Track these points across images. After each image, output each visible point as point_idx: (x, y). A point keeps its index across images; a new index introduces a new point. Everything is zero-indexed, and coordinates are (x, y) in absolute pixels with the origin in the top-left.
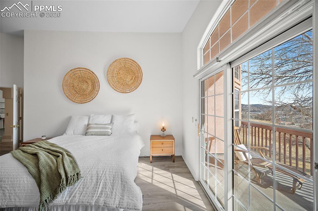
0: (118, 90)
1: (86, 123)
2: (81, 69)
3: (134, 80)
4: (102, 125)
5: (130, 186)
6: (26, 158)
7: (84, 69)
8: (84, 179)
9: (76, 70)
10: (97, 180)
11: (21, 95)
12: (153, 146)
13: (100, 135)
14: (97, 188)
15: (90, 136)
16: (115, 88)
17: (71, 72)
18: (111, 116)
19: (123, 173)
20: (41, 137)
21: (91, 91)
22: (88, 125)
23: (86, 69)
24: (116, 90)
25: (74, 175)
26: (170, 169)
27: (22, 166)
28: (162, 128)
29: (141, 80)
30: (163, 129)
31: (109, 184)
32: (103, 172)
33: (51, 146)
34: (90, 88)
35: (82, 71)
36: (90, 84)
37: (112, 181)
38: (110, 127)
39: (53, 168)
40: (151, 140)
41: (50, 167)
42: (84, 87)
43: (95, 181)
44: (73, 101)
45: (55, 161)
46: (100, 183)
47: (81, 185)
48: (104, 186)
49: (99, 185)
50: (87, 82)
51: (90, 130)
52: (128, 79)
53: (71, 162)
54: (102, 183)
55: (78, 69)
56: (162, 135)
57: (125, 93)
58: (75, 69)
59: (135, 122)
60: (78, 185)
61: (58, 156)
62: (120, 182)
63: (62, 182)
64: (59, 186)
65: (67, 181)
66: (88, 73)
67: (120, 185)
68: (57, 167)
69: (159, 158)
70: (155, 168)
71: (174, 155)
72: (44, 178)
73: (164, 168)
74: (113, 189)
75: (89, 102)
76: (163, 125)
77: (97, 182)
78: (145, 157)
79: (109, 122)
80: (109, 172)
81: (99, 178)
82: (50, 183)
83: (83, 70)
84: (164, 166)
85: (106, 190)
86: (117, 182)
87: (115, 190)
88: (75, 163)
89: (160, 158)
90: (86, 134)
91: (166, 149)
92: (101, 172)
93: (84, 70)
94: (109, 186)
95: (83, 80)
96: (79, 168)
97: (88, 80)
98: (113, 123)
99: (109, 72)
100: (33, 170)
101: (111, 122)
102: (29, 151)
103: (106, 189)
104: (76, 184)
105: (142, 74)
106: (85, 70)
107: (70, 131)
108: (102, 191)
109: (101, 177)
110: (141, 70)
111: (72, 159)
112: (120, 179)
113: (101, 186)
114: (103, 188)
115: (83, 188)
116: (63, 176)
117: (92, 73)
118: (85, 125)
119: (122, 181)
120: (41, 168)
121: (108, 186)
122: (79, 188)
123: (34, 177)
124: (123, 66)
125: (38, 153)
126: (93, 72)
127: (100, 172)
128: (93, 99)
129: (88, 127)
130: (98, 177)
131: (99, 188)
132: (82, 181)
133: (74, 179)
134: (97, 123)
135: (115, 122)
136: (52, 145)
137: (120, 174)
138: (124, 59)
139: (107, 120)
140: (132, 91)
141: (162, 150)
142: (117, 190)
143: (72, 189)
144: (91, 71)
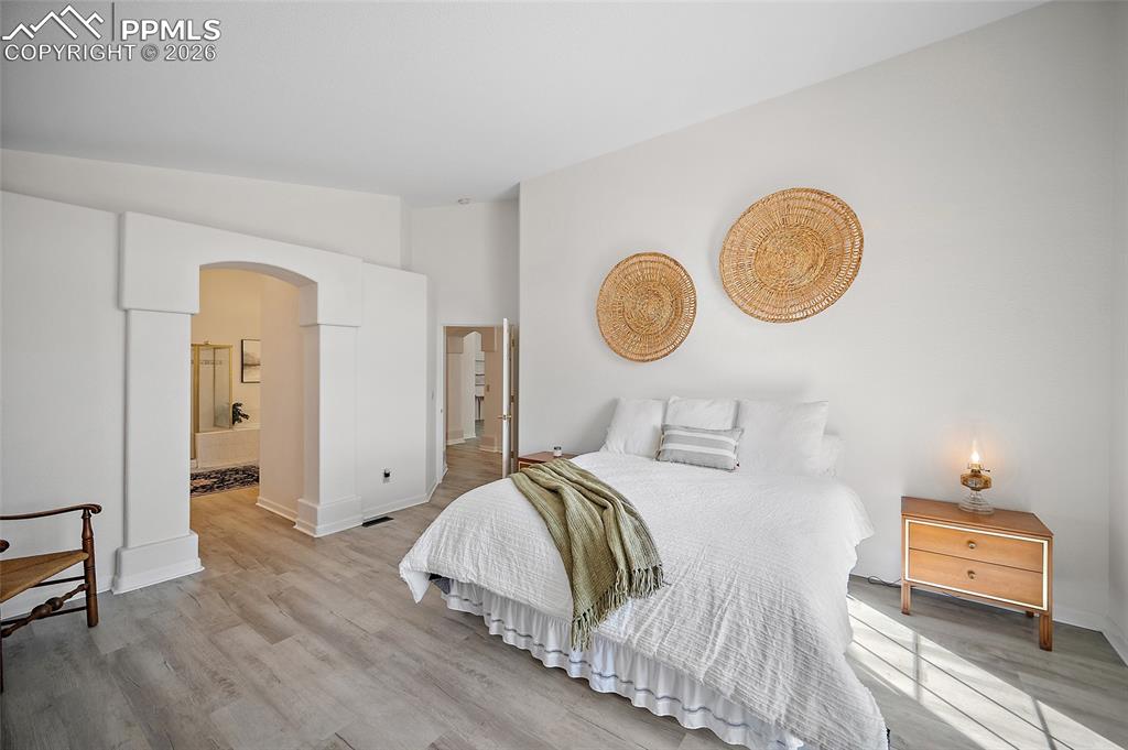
0: (760, 314)
1: (658, 422)
2: (642, 259)
3: (822, 269)
4: (706, 431)
5: (833, 670)
6: (540, 495)
7: (650, 254)
8: (674, 593)
9: (631, 262)
10: (712, 607)
11: (514, 343)
12: (919, 545)
13: (700, 466)
14: (713, 633)
15: (669, 464)
16: (749, 307)
17: (617, 271)
18: (734, 404)
19: (802, 615)
20: (552, 450)
21: (670, 323)
22: (664, 428)
23: (655, 254)
24: (752, 315)
25: (647, 571)
26: (1019, 673)
27: (535, 512)
28: (969, 472)
29: (857, 266)
30: (976, 479)
31: (751, 633)
32: (729, 586)
33: (581, 475)
34: (667, 313)
35: (646, 261)
36: (667, 299)
37: (759, 628)
38: (733, 442)
39: (597, 536)
40: (905, 515)
41: (591, 532)
42: (651, 311)
43: (703, 606)
44: (621, 355)
45: (599, 518)
46: (721, 619)
47: (664, 607)
48: (734, 634)
49: (719, 626)
50: (658, 295)
51: (669, 446)
52: (800, 267)
53: (637, 530)
54: (725, 624)
55: (635, 260)
56: (967, 505)
57: (787, 321)
58: (627, 260)
59: (830, 432)
60: (658, 601)
61: (604, 508)
62: (789, 641)
63: (618, 579)
64: (612, 588)
65: (630, 583)
66: (661, 266)
67: (789, 650)
68: (605, 535)
69: (951, 607)
70: (925, 642)
71: (1046, 616)
72: (578, 555)
73: (978, 655)
74: (765, 656)
75: (665, 356)
76: (975, 459)
77: (711, 614)
78: (870, 581)
79: (728, 426)
80: (750, 592)
81: (717, 602)
82: (591, 574)
83: (648, 258)
84: (980, 647)
85: (741, 651)
86: (780, 637)
87: (770, 662)
88: (648, 535)
89: (956, 608)
90: (658, 456)
91: (994, 572)
92: (724, 587)
93: (651, 258)
94: (750, 639)
95: (648, 290)
96: (659, 552)
97: (661, 290)
98: (743, 431)
99: (727, 253)
100: (558, 530)
101: (735, 426)
102: (542, 480)
103: (739, 645)
104: (652, 599)
105: (862, 241)
106: (655, 258)
107: (615, 443)
108: (726, 648)
109: (723, 602)
110: (857, 223)
111: (637, 523)
112: (790, 631)
113: (723, 631)
114: (729, 638)
115: (672, 618)
116: (622, 566)
117: (672, 264)
118: (655, 428)
119: (796, 640)
120: (571, 528)
121: (747, 640)
122: (660, 613)
123: (560, 549)
124: (778, 220)
125: (561, 488)
126: (675, 262)
127: (720, 584)
128: (675, 348)
129: (663, 434)
130: (713, 597)
131: (716, 635)
132: (667, 594)
133: (646, 582)
134: (690, 425)
135: (746, 424)
136: (584, 474)
137: (788, 612)
138: (780, 197)
139: (720, 416)
140: (815, 313)
141: (970, 572)
142: (777, 664)
143: (641, 608)
144: (671, 260)
